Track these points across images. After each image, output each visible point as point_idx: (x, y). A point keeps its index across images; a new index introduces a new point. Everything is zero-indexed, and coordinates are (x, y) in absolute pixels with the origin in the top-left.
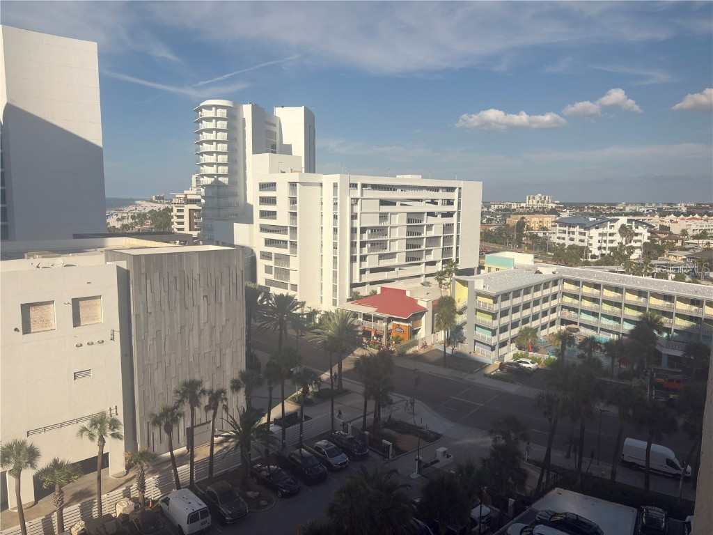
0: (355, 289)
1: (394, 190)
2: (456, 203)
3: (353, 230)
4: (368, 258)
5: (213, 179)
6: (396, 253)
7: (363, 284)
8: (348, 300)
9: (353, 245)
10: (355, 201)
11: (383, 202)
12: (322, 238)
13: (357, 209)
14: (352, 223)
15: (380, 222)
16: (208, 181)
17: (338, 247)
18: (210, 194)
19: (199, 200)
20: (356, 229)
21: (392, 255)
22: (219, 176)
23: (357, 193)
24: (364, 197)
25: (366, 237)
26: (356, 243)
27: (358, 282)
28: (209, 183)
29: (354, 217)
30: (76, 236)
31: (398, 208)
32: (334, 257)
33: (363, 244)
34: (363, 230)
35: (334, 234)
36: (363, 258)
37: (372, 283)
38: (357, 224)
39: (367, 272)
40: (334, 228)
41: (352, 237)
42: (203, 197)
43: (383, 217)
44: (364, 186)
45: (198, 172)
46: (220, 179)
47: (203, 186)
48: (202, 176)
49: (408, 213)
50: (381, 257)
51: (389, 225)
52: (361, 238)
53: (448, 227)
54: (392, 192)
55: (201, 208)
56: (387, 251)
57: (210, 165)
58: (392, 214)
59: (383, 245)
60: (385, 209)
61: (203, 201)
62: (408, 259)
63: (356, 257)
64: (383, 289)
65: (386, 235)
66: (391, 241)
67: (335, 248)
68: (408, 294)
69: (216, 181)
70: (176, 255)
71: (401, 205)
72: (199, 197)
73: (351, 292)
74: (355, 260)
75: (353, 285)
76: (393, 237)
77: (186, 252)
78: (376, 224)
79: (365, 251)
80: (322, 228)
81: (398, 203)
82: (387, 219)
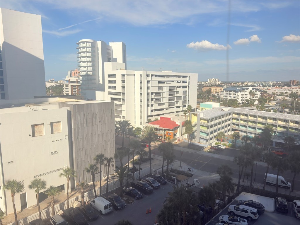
0: (149, 118)
1: (164, 77)
2: (188, 82)
3: (148, 94)
4: (154, 105)
5: (86, 73)
6: (165, 103)
7: (152, 116)
8: (146, 123)
9: (148, 100)
10: (148, 82)
11: (160, 82)
12: (135, 97)
13: (150, 85)
14: (148, 91)
15: (159, 90)
16: (84, 73)
17: (142, 101)
18: (84, 79)
19: (79, 82)
20: (149, 93)
21: (163, 104)
22: (88, 71)
23: (149, 79)
24: (152, 80)
25: (153, 97)
26: (149, 99)
27: (150, 115)
29: (148, 88)
31: (165, 84)
32: (140, 105)
33: (152, 99)
34: (152, 94)
35: (140, 95)
36: (152, 105)
37: (155, 115)
38: (150, 91)
39: (154, 111)
40: (140, 93)
41: (148, 97)
42: (81, 80)
43: (160, 88)
44: (152, 75)
45: (78, 69)
46: (89, 73)
47: (81, 76)
48: (81, 71)
49: (169, 87)
50: (159, 105)
51: (162, 91)
52: (151, 97)
53: (185, 92)
54: (163, 78)
55: (80, 85)
56: (161, 102)
57: (84, 67)
58: (163, 87)
59: (159, 100)
60: (160, 85)
61: (81, 82)
62: (169, 105)
63: (149, 105)
64: (161, 118)
65: (161, 96)
66: (163, 98)
67: (141, 101)
68: (172, 119)
69: (87, 73)
71: (167, 83)
72: (79, 80)
73: (147, 119)
74: (149, 106)
75: (148, 116)
76: (163, 97)
78: (157, 91)
79: (153, 102)
80: (135, 93)
81: (165, 83)
82: (161, 89)
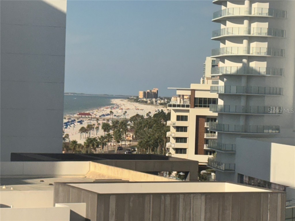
5: (240, 65)
16: (231, 67)
18: (234, 91)
19: (214, 101)
22: (251, 58)
28: (233, 71)
30: (16, 157)
42: (221, 96)
45: (216, 51)
46: (253, 64)
47: (222, 77)
48: (222, 59)
55: (216, 114)
57: (237, 39)
61: (221, 102)
69: (246, 67)
70: (168, 199)
72: (215, 95)
77: (184, 194)
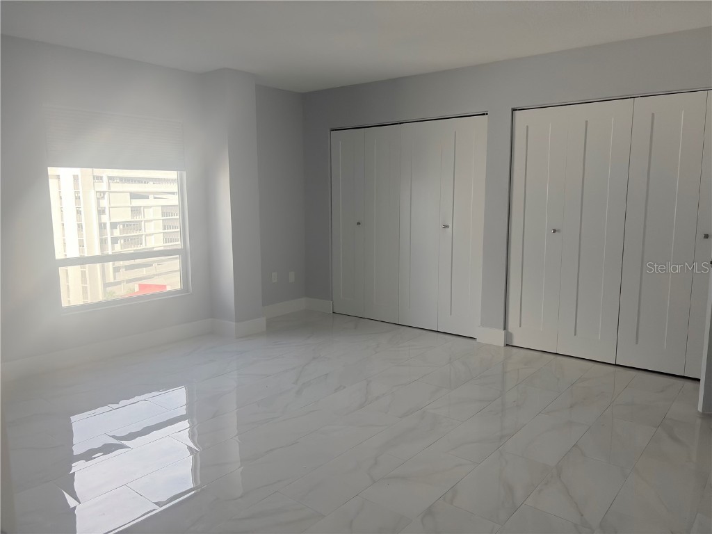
0: (109, 289)
1: (145, 183)
3: (102, 226)
7: (119, 283)
9: (103, 241)
10: (101, 195)
11: (134, 196)
12: (64, 236)
13: (104, 203)
14: (100, 219)
15: (133, 216)
20: (105, 224)
23: (103, 186)
24: (112, 189)
25: (117, 233)
26: (106, 240)
27: (112, 280)
29: (101, 212)
31: (151, 201)
33: (115, 241)
34: (114, 225)
35: (78, 231)
37: (129, 281)
38: (105, 218)
39: (122, 270)
40: (78, 225)
41: (101, 234)
43: (135, 210)
44: (110, 178)
49: (162, 206)
51: (143, 219)
52: (112, 233)
54: (143, 185)
58: (145, 207)
59: (137, 240)
60: (136, 203)
64: (141, 286)
65: (140, 230)
66: (147, 235)
67: (81, 246)
68: (169, 288)
71: (155, 198)
73: (105, 292)
75: (106, 285)
76: (148, 232)
78: (129, 218)
80: (63, 225)
81: (151, 197)
82: (140, 213)
